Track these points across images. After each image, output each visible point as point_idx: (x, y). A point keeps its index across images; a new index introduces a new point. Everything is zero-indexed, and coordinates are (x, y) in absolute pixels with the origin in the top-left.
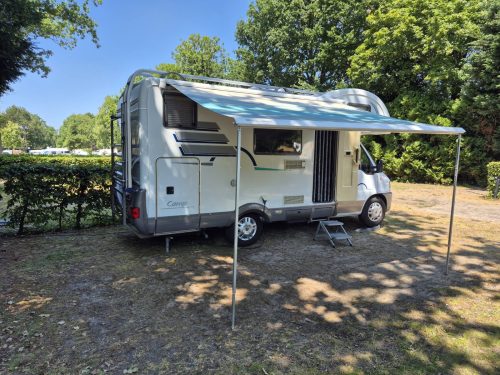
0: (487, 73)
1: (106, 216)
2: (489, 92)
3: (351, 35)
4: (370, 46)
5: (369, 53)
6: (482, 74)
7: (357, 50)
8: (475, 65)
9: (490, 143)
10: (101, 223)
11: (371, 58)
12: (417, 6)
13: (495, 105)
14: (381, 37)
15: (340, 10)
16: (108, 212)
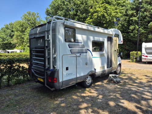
0: (125, 27)
1: (21, 79)
2: (126, 32)
3: (84, 15)
4: (91, 18)
5: (91, 20)
6: (124, 27)
7: (87, 19)
8: (122, 25)
9: (126, 47)
10: (19, 83)
11: (92, 22)
12: (105, 7)
13: (127, 36)
14: (95, 16)
15: (81, 7)
16: (21, 77)
